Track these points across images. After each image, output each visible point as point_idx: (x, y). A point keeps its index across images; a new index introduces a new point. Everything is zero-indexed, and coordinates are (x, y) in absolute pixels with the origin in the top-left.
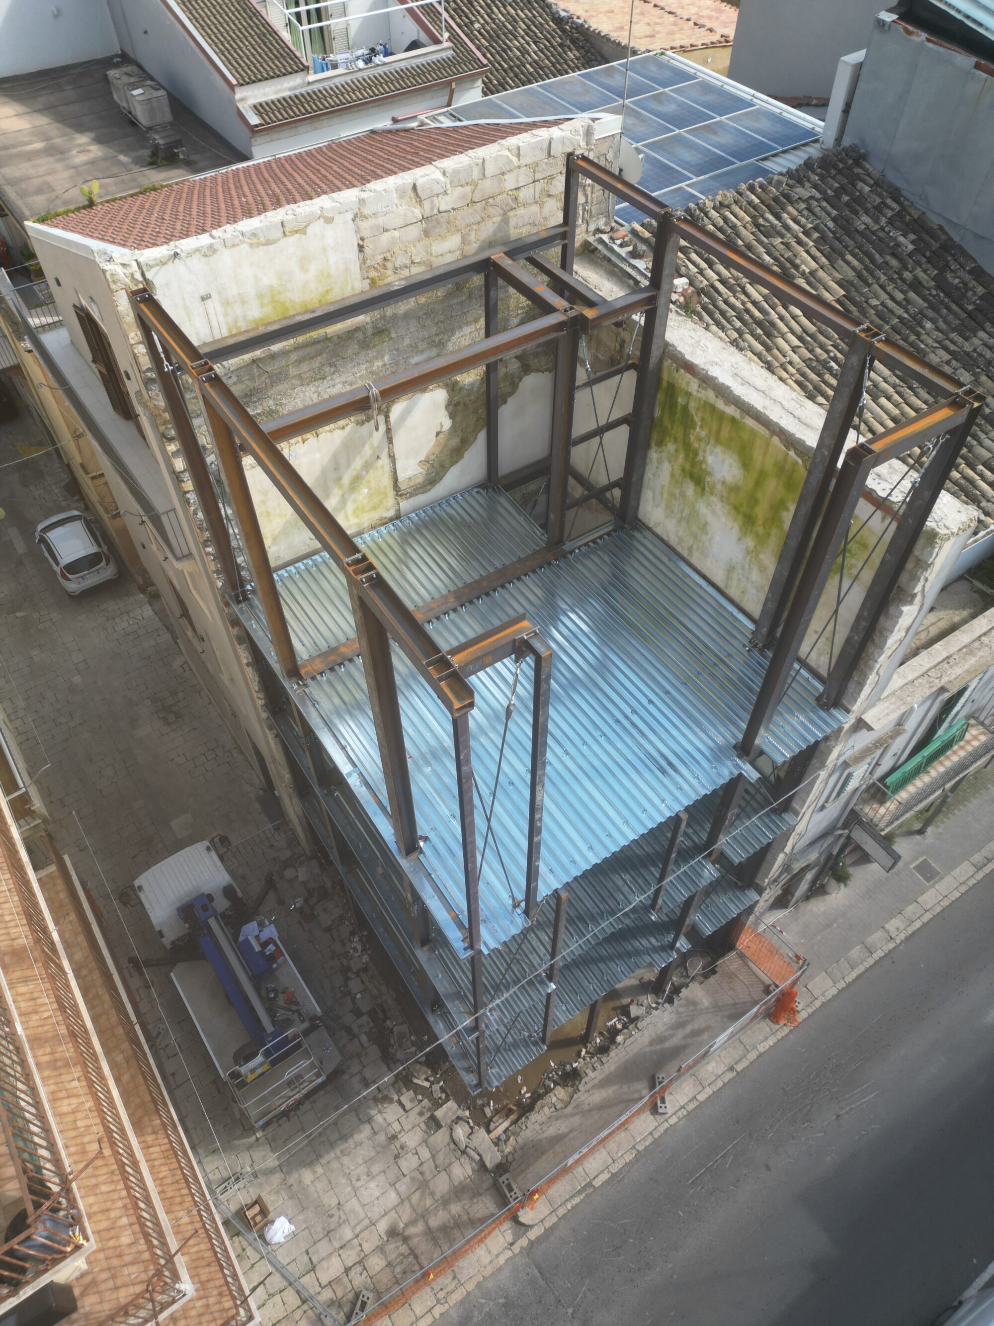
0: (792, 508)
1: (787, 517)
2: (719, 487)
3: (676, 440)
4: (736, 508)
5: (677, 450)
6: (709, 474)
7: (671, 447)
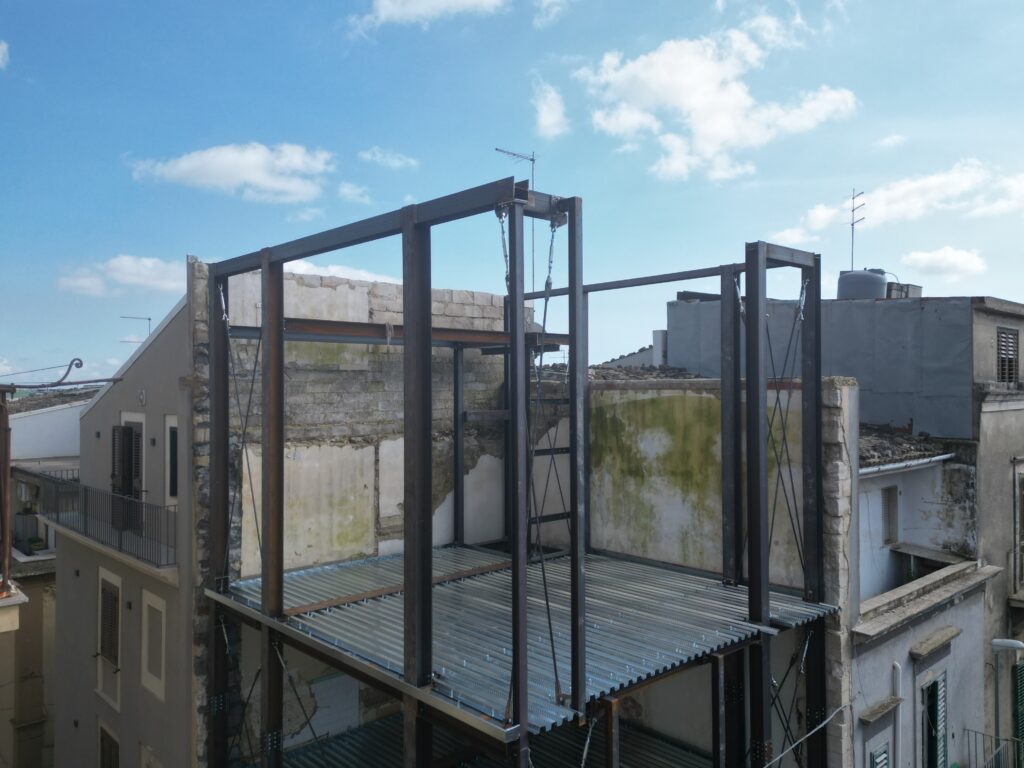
0: (718, 439)
1: (717, 450)
2: (655, 464)
3: (611, 450)
4: (673, 473)
5: (614, 459)
6: (644, 459)
7: (608, 459)
